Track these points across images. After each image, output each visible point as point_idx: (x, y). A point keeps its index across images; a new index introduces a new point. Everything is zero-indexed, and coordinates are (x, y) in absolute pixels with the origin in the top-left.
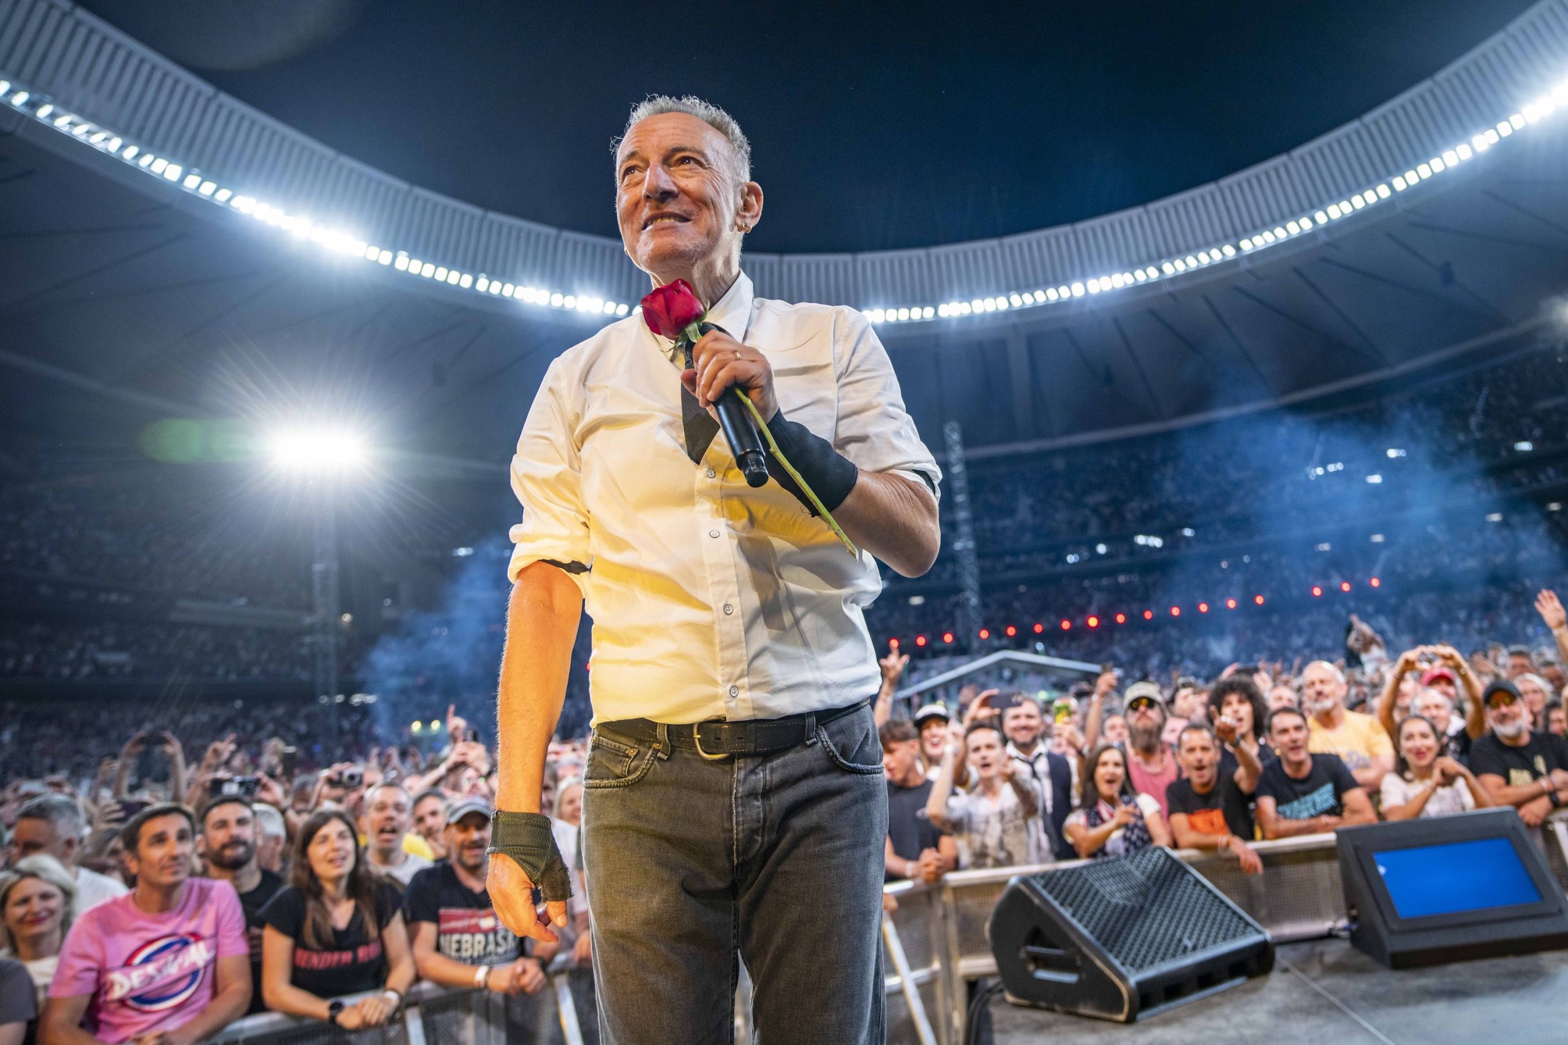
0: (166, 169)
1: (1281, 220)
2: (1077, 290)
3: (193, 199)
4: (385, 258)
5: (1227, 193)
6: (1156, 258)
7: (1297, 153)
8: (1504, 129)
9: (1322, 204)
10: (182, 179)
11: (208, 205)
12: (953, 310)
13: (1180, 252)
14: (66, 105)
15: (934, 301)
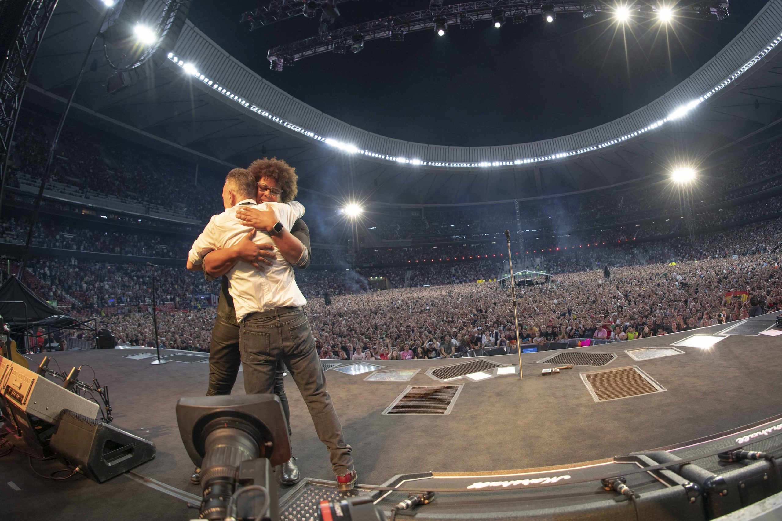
0: (311, 134)
1: (609, 140)
2: (553, 157)
3: (316, 141)
4: (362, 152)
5: (594, 131)
6: (575, 149)
7: (613, 122)
8: (665, 120)
9: (620, 136)
10: (314, 136)
11: (320, 142)
12: (518, 162)
13: (581, 147)
14: (290, 121)
15: (513, 160)
